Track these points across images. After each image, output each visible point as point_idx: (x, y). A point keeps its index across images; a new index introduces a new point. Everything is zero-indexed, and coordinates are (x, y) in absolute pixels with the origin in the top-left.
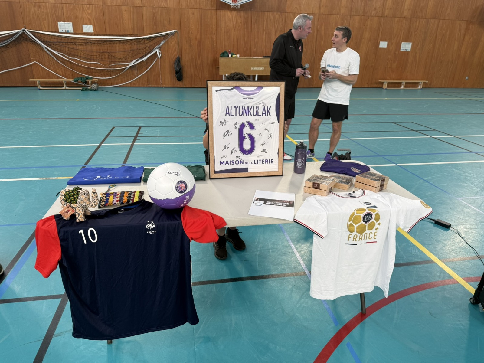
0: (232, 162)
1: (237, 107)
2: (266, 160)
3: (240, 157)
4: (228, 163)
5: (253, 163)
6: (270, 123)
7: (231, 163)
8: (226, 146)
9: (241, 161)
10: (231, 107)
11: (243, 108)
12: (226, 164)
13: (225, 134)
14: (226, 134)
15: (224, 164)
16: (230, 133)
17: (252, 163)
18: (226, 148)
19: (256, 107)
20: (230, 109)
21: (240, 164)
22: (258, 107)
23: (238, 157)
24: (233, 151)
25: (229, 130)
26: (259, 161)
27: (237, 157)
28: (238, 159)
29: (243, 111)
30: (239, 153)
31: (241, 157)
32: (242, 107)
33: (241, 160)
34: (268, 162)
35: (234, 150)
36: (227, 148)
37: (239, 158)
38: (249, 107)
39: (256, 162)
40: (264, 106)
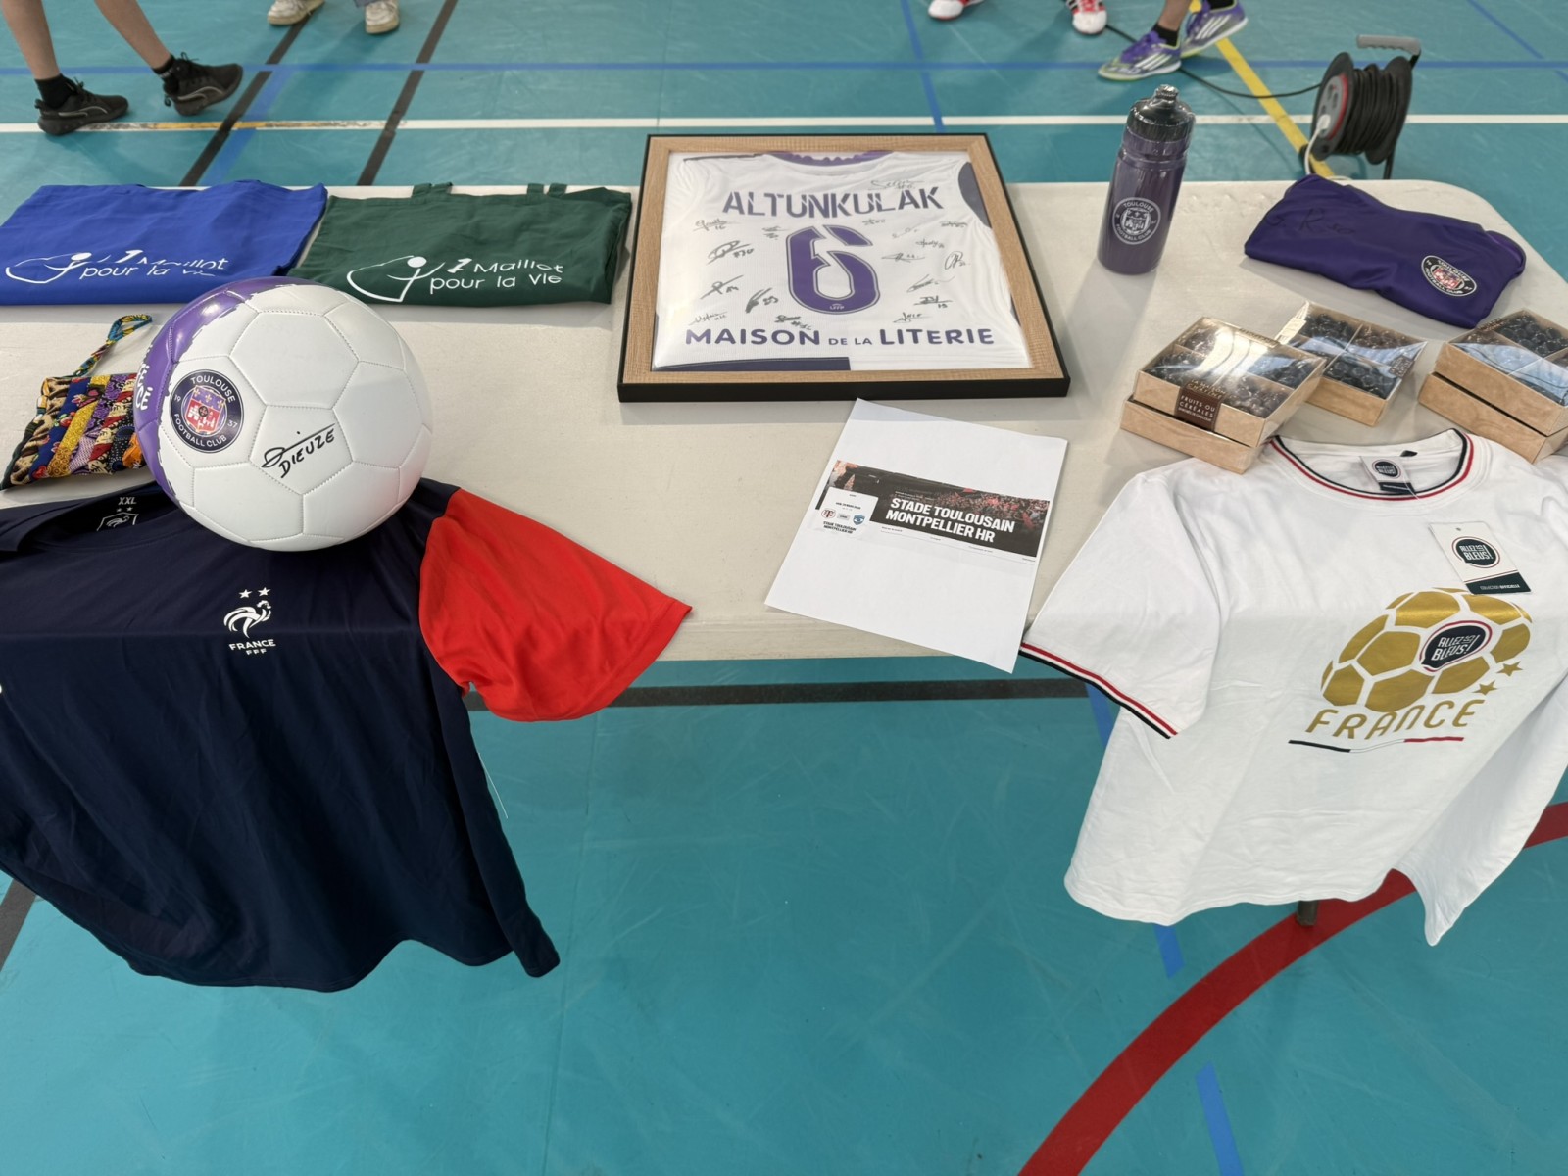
0: (754, 333)
1: (781, 196)
2: (948, 334)
3: (798, 318)
4: (731, 340)
5: (876, 338)
6: (943, 225)
7: (749, 337)
8: (722, 285)
9: (802, 336)
10: (751, 195)
11: (808, 198)
12: (718, 341)
13: (720, 252)
14: (724, 253)
15: (708, 341)
16: (746, 249)
17: (867, 341)
18: (723, 289)
19: (870, 196)
20: (748, 198)
21: (802, 342)
22: (878, 196)
23: (788, 319)
24: (761, 301)
25: (737, 242)
26: (908, 337)
27: (781, 319)
28: (787, 326)
29: (807, 204)
30: (791, 306)
31: (803, 322)
32: (804, 197)
33: (805, 331)
34: (965, 337)
35: (767, 296)
36: (729, 290)
37: (794, 324)
38: (834, 196)
39: (891, 336)
40: (905, 189)
